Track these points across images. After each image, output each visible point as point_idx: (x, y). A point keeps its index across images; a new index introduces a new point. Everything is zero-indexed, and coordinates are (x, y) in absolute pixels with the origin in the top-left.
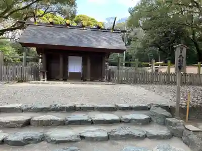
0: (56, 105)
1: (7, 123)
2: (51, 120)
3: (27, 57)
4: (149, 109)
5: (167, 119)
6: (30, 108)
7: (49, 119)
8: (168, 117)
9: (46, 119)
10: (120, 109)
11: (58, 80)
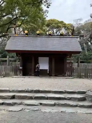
0: (28, 89)
3: (10, 59)
11: (31, 75)
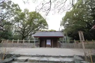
1: (20, 60)
2: (34, 60)
4: (73, 57)
5: (81, 61)
6: (29, 55)
7: (33, 59)
8: (82, 61)
9: (32, 59)
10: (61, 57)
